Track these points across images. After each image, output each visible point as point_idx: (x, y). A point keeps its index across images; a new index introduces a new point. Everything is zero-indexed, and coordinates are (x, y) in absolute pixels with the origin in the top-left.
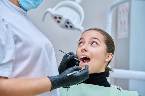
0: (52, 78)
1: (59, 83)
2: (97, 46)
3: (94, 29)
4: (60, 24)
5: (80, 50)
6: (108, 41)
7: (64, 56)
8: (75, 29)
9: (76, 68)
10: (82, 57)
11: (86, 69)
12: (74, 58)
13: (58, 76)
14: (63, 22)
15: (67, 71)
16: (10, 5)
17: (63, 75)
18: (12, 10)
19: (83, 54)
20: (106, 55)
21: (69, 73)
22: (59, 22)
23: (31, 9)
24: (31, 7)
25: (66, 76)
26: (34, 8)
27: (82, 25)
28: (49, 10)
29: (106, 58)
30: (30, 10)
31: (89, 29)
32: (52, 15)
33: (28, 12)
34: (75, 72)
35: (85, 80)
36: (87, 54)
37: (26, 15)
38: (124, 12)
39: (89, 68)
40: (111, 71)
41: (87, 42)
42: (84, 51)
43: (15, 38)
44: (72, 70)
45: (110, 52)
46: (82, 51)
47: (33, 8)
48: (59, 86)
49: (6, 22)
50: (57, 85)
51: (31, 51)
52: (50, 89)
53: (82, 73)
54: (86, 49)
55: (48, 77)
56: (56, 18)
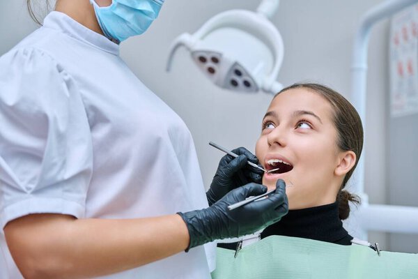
0: (189, 216)
1: (209, 229)
2: (311, 131)
3: (305, 86)
4: (216, 76)
5: (264, 142)
6: (343, 119)
7: (223, 159)
8: (257, 90)
9: (252, 189)
10: (271, 162)
11: (280, 190)
12: (250, 163)
13: (204, 210)
14: (223, 70)
15: (228, 197)
16: (74, 28)
17: (217, 207)
18: (81, 41)
19: (273, 153)
20: (335, 158)
21: (233, 202)
22: (211, 71)
23: (131, 37)
24: (128, 30)
25: (227, 210)
26: (137, 34)
27: (279, 79)
28: (185, 37)
29: (338, 166)
30: (127, 38)
31: (293, 84)
32: (193, 53)
33: (121, 43)
34: (251, 198)
35: (278, 219)
36: (284, 154)
37: (116, 53)
38: (406, 38)
39: (287, 188)
40: (355, 201)
41: (284, 123)
42: (276, 145)
43: (92, 114)
44: (241, 194)
45: (347, 150)
46: (270, 145)
47: (134, 32)
48: (209, 237)
49: (66, 74)
50: (203, 234)
51: (133, 148)
52: (186, 247)
53: (268, 201)
54: (281, 141)
55: (180, 214)
56: (203, 60)
